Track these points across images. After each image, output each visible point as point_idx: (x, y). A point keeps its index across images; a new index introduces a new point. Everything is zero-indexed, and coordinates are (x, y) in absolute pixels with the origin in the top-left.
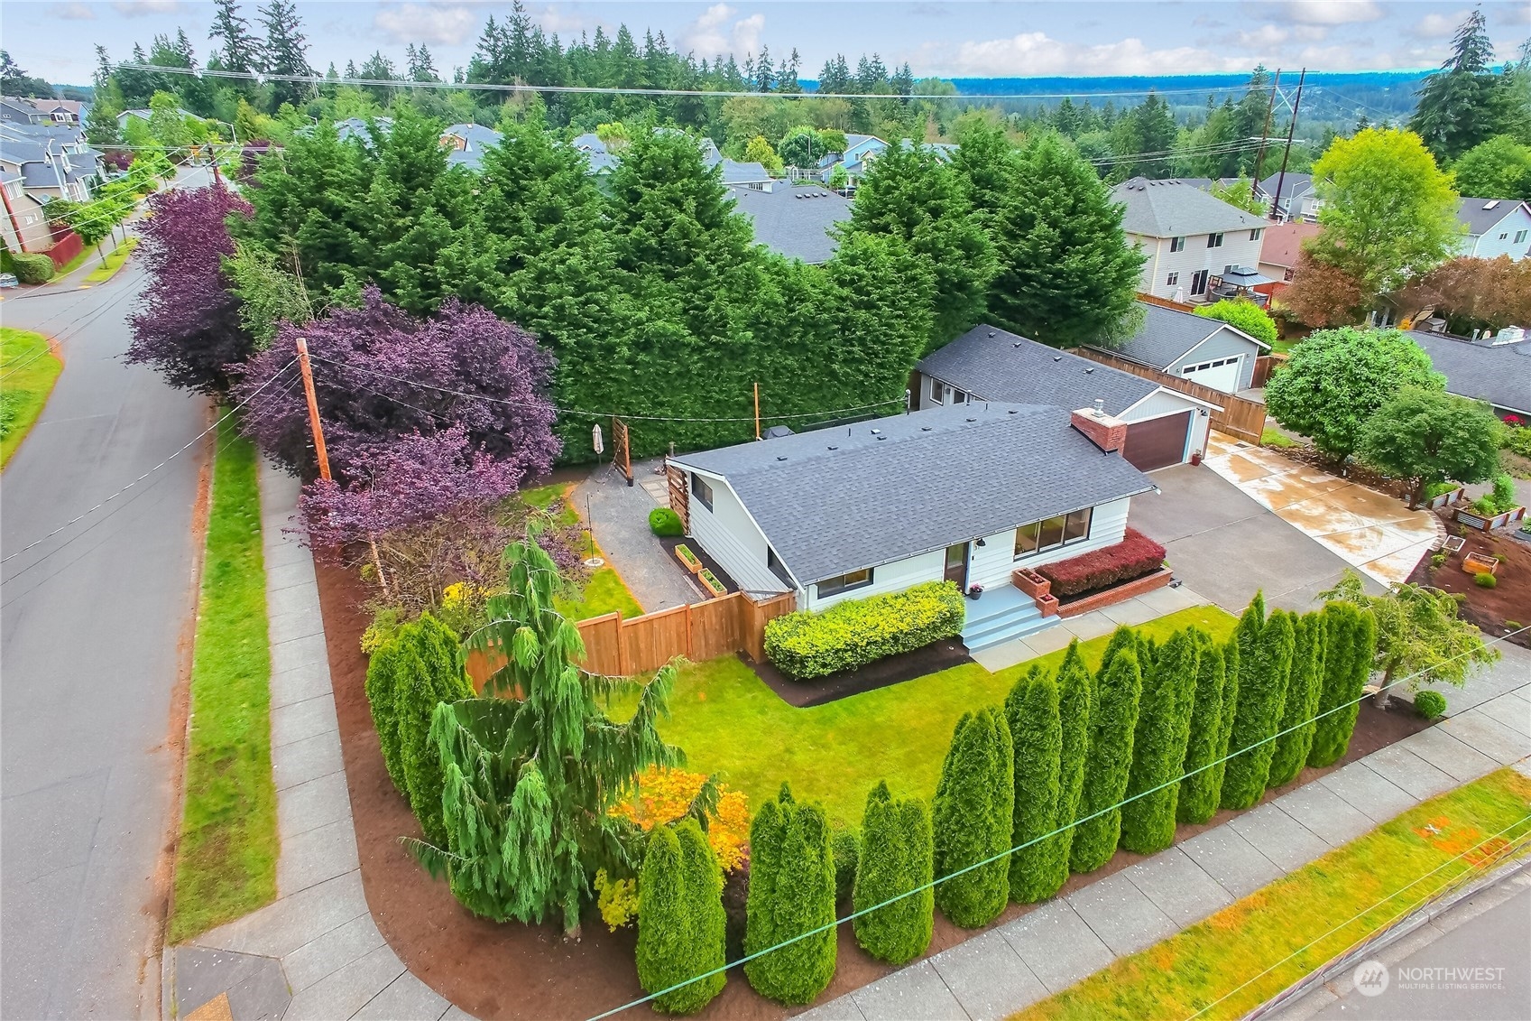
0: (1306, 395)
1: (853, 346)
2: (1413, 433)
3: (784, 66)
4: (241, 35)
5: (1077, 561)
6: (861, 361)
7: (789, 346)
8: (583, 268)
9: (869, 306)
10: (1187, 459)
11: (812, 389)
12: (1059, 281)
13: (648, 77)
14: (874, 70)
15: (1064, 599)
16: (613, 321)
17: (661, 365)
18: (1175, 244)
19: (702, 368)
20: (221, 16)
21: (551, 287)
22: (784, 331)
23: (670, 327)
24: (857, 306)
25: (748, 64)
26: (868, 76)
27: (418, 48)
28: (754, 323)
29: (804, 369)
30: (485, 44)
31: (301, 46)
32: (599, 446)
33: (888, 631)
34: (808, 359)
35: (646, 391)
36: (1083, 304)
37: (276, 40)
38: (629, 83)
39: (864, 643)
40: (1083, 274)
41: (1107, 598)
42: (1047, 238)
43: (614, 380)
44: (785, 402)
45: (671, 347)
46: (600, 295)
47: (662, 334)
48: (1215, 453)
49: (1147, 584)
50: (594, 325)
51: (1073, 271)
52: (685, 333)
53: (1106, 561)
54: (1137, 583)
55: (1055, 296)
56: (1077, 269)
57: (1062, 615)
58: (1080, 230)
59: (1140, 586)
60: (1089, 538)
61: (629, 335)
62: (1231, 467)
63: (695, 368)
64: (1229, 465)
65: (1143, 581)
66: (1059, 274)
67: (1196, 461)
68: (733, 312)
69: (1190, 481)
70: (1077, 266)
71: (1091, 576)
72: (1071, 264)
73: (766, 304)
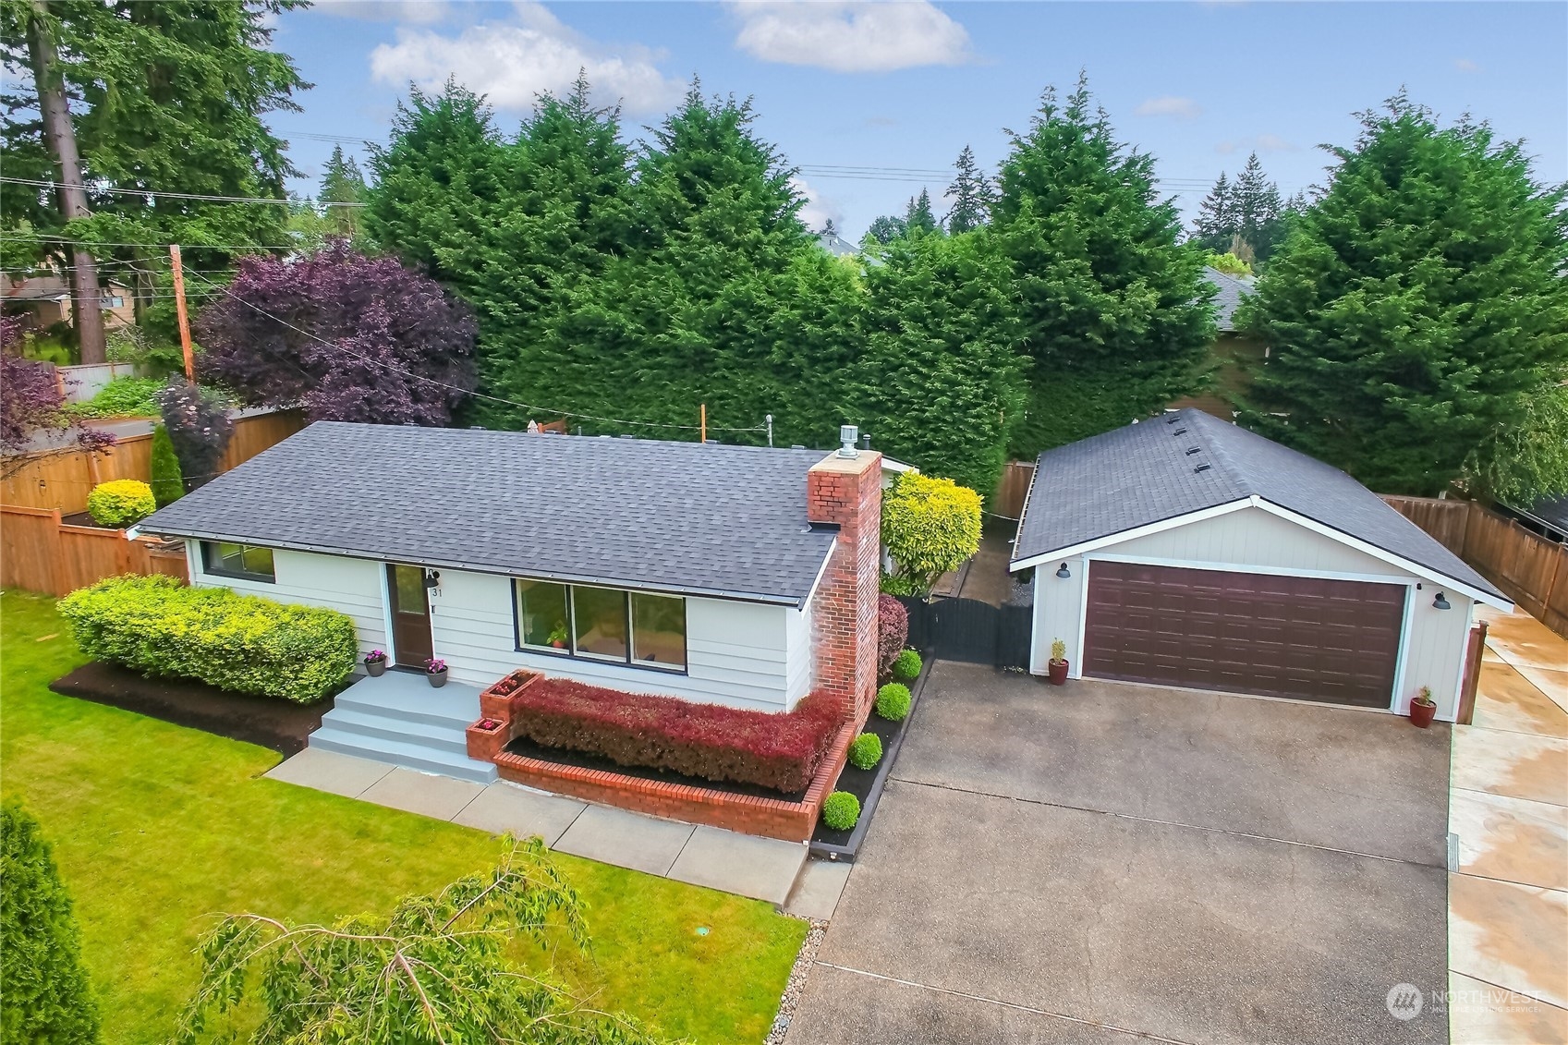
7: (774, 368)
10: (1399, 705)
12: (1332, 342)
15: (523, 745)
16: (552, 299)
23: (613, 317)
24: (871, 321)
36: (1389, 394)
40: (1373, 333)
41: (613, 788)
46: (539, 268)
47: (600, 322)
48: (1537, 728)
49: (726, 807)
50: (533, 302)
51: (1346, 319)
52: (631, 327)
53: (650, 716)
54: (700, 793)
55: (1334, 373)
56: (1353, 317)
57: (506, 771)
58: (1387, 250)
59: (706, 804)
60: (685, 673)
61: (560, 317)
62: (1525, 761)
63: (644, 374)
64: (1531, 756)
65: (719, 797)
66: (1331, 330)
67: (1421, 713)
68: (685, 305)
69: (1338, 740)
70: (1352, 309)
71: (580, 722)
72: (1339, 307)
73: (737, 304)
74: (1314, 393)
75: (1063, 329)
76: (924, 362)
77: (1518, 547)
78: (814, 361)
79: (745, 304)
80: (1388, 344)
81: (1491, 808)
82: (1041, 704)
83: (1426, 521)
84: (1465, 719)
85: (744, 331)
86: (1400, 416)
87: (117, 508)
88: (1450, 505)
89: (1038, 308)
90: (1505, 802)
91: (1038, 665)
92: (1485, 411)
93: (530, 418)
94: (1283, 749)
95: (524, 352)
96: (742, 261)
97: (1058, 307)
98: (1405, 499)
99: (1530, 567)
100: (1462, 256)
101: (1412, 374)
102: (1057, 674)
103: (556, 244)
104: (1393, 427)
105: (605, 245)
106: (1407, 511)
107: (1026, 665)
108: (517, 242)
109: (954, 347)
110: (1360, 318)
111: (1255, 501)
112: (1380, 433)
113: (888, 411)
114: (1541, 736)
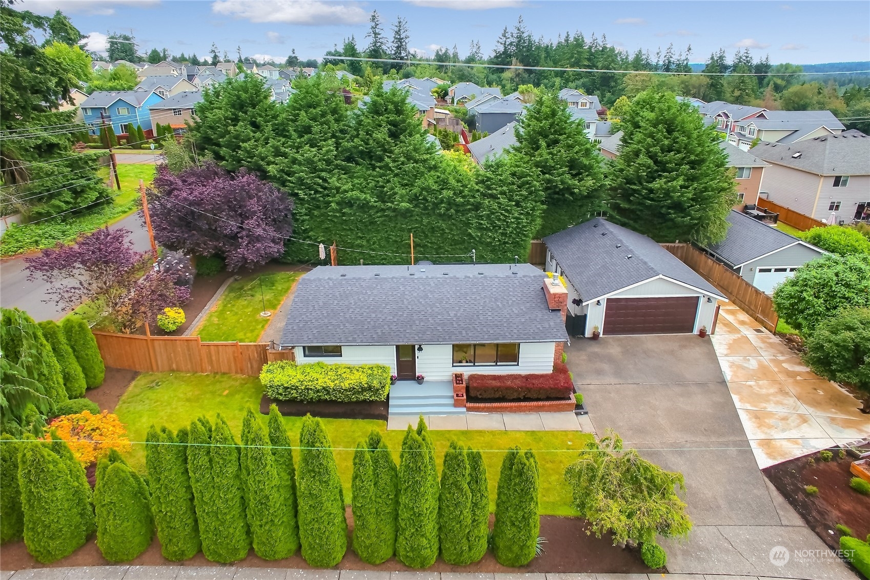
0: (793, 301)
1: (482, 220)
2: (837, 345)
3: (681, 55)
4: (379, 36)
5: (495, 378)
6: (487, 229)
7: (440, 215)
8: (316, 159)
9: (494, 197)
10: (696, 331)
11: (456, 243)
12: (652, 195)
13: (589, 60)
14: (744, 58)
15: (470, 399)
16: (331, 189)
17: (360, 216)
18: (837, 181)
19: (385, 221)
20: (372, 27)
21: (296, 167)
22: (436, 205)
23: (363, 196)
24: (484, 195)
25: (658, 54)
26: (740, 62)
27: (475, 43)
28: (414, 199)
29: (451, 230)
30: (500, 41)
31: (407, 41)
32: (322, 255)
33: (320, 384)
34: (454, 224)
35: (351, 230)
36: (670, 213)
37: (397, 38)
38: (577, 64)
39: (303, 388)
40: (667, 193)
41: (511, 407)
42: (644, 166)
43: (331, 220)
44: (440, 248)
45: (364, 207)
46: (323, 174)
47: (358, 199)
48: (729, 332)
49: (550, 406)
50: (321, 190)
51: (659, 189)
52: (372, 200)
53: (518, 382)
54: (541, 403)
55: (651, 205)
56: (661, 188)
57: (469, 409)
58: (670, 162)
59: (544, 406)
60: (518, 365)
61: (338, 198)
62: (730, 344)
63: (379, 221)
64: (731, 342)
65: (547, 403)
66: (651, 191)
67: (702, 334)
68: (400, 191)
69: (684, 347)
70: (661, 186)
71: (497, 389)
72: (656, 185)
73: (423, 189)
74: (641, 211)
75: (557, 193)
76: (507, 211)
77: (706, 262)
78: (457, 211)
79: (427, 189)
80: (671, 197)
81: (728, 361)
82: (595, 348)
83: (672, 251)
84: (713, 333)
85: (427, 200)
86: (672, 220)
87: (174, 323)
88: (681, 245)
89: (549, 187)
90: (731, 359)
91: (588, 333)
92: (700, 218)
93: (319, 243)
94: (672, 353)
95: (316, 213)
96: (422, 169)
97: (556, 186)
98: (667, 244)
99: (710, 270)
100: (693, 164)
101: (678, 207)
102: (595, 337)
103: (328, 162)
104: (670, 224)
105: (349, 159)
106: (668, 248)
107: (583, 334)
108: (310, 162)
109: (518, 204)
110: (664, 189)
111: (661, 276)
112: (664, 225)
113: (491, 231)
114: (731, 335)
